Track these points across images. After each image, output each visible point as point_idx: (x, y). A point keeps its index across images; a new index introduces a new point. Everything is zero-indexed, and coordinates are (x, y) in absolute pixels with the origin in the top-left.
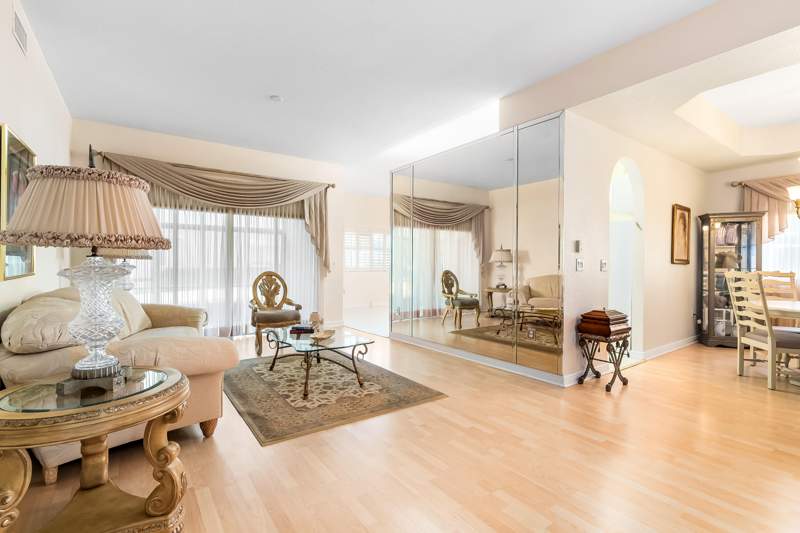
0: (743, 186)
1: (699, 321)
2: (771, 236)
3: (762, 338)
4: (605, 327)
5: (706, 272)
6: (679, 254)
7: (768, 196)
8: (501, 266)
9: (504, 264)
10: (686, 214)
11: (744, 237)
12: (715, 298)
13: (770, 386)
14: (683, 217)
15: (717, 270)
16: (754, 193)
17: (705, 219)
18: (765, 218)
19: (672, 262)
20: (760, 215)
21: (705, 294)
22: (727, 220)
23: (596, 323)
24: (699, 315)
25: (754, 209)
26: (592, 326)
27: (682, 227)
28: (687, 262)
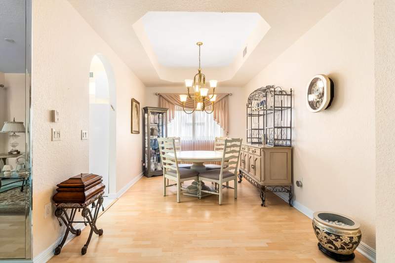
0: (160, 96)
1: (144, 164)
2: (170, 120)
3: (174, 174)
4: (80, 194)
5: (146, 138)
6: (135, 128)
7: (169, 102)
8: (14, 135)
9: (17, 134)
10: (138, 105)
11: (161, 120)
12: (151, 151)
13: (178, 201)
14: (136, 106)
15: (151, 136)
16: (164, 100)
17: (146, 110)
18: (168, 111)
19: (132, 133)
20: (166, 110)
21: (146, 149)
22: (155, 111)
23: (72, 191)
24: (144, 161)
25: (164, 107)
26: (67, 195)
27: (136, 112)
28: (138, 132)
